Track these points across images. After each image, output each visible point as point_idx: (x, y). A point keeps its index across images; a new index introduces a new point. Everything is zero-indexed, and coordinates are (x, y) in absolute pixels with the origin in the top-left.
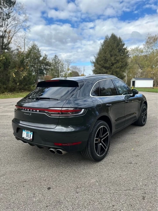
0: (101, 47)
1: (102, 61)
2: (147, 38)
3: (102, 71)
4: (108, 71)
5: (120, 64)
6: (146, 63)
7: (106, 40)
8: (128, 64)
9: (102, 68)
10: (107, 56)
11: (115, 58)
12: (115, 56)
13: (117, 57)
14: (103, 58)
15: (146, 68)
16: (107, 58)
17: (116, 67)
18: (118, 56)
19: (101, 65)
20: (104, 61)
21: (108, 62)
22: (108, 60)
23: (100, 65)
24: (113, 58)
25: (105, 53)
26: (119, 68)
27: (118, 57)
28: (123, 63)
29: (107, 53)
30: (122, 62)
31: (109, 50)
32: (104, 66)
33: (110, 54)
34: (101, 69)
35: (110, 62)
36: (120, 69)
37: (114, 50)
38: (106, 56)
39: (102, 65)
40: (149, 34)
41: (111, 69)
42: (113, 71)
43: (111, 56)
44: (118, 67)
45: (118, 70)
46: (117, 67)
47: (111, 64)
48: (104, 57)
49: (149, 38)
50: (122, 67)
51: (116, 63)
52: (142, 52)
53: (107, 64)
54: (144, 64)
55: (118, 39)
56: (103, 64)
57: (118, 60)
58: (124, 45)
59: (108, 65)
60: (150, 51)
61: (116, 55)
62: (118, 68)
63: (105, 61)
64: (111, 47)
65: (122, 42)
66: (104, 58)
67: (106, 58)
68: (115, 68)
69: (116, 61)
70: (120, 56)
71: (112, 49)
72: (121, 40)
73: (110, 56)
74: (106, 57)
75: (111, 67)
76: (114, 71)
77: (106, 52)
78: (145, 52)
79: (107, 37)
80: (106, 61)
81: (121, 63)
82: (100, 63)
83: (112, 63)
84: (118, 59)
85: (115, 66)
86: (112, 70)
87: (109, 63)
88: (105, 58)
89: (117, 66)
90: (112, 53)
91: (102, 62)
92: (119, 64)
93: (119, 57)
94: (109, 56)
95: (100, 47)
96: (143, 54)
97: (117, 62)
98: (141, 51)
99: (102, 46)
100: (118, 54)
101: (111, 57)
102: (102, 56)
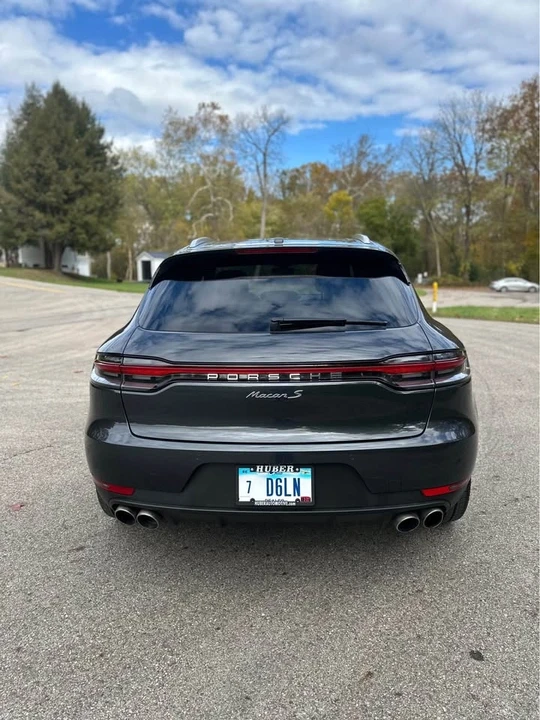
0: (12, 125)
1: (26, 179)
2: (167, 122)
3: (31, 218)
4: (53, 220)
5: (98, 200)
6: (167, 205)
7: (31, 101)
8: (120, 202)
9: (27, 205)
10: (43, 163)
11: (77, 177)
12: (76, 170)
13: (83, 174)
14: (28, 169)
15: (170, 221)
16: (47, 172)
17: (82, 207)
18: (87, 170)
19: (23, 196)
20: (32, 180)
21: (52, 188)
22: (50, 178)
23: (19, 193)
24: (68, 176)
25: (37, 151)
26: (96, 213)
27: (87, 175)
28: (106, 198)
29: (44, 153)
30: (102, 194)
31: (49, 141)
32: (38, 200)
33: (58, 160)
34: (24, 209)
35: (60, 189)
36: (99, 216)
37: (69, 145)
38: (39, 161)
39: (26, 195)
40: (170, 110)
41: (66, 213)
42: (72, 222)
43: (62, 166)
44: (91, 207)
45: (91, 219)
46: (88, 210)
47: (65, 197)
48: (32, 165)
49: (171, 124)
50: (102, 211)
51: (81, 193)
52: (153, 166)
53: (49, 193)
54: (163, 208)
55: (77, 108)
56: (33, 191)
57: (91, 184)
58: (101, 132)
59: (54, 200)
60: (176, 167)
61: (77, 165)
62: (92, 212)
63: (38, 181)
64: (58, 132)
65: (94, 120)
66: (34, 171)
67: (41, 170)
68: (79, 211)
69: (80, 187)
70: (95, 169)
71: (63, 142)
72: (92, 114)
73: (57, 167)
74: (40, 166)
75: (66, 207)
76: (79, 221)
77: (41, 148)
78: (162, 166)
79: (35, 93)
80: (43, 181)
81: (98, 195)
82: (19, 186)
83: (66, 193)
84: (89, 180)
85: (79, 203)
86: (70, 217)
87: (55, 190)
88: (38, 173)
89: (86, 207)
90: (62, 155)
91: (26, 184)
92: (94, 200)
93: (91, 172)
94: (54, 164)
95: (7, 125)
96: (157, 173)
97: (86, 192)
98: (149, 162)
99: (18, 122)
100: (84, 162)
101: (60, 169)
102: (27, 162)
